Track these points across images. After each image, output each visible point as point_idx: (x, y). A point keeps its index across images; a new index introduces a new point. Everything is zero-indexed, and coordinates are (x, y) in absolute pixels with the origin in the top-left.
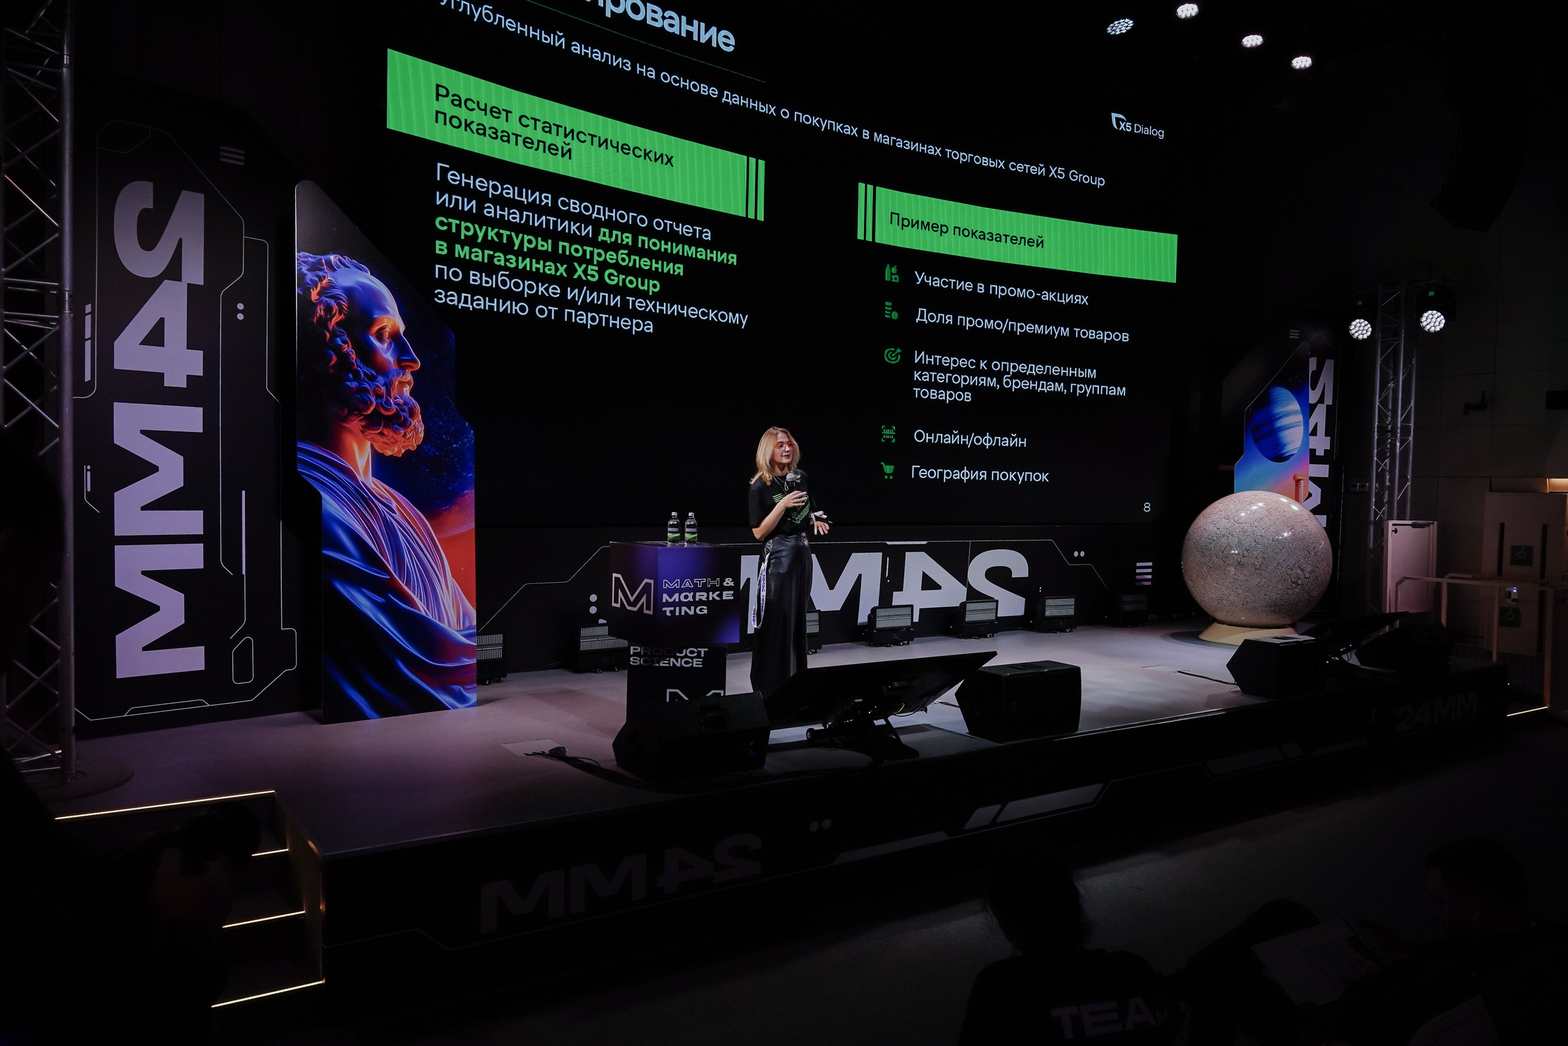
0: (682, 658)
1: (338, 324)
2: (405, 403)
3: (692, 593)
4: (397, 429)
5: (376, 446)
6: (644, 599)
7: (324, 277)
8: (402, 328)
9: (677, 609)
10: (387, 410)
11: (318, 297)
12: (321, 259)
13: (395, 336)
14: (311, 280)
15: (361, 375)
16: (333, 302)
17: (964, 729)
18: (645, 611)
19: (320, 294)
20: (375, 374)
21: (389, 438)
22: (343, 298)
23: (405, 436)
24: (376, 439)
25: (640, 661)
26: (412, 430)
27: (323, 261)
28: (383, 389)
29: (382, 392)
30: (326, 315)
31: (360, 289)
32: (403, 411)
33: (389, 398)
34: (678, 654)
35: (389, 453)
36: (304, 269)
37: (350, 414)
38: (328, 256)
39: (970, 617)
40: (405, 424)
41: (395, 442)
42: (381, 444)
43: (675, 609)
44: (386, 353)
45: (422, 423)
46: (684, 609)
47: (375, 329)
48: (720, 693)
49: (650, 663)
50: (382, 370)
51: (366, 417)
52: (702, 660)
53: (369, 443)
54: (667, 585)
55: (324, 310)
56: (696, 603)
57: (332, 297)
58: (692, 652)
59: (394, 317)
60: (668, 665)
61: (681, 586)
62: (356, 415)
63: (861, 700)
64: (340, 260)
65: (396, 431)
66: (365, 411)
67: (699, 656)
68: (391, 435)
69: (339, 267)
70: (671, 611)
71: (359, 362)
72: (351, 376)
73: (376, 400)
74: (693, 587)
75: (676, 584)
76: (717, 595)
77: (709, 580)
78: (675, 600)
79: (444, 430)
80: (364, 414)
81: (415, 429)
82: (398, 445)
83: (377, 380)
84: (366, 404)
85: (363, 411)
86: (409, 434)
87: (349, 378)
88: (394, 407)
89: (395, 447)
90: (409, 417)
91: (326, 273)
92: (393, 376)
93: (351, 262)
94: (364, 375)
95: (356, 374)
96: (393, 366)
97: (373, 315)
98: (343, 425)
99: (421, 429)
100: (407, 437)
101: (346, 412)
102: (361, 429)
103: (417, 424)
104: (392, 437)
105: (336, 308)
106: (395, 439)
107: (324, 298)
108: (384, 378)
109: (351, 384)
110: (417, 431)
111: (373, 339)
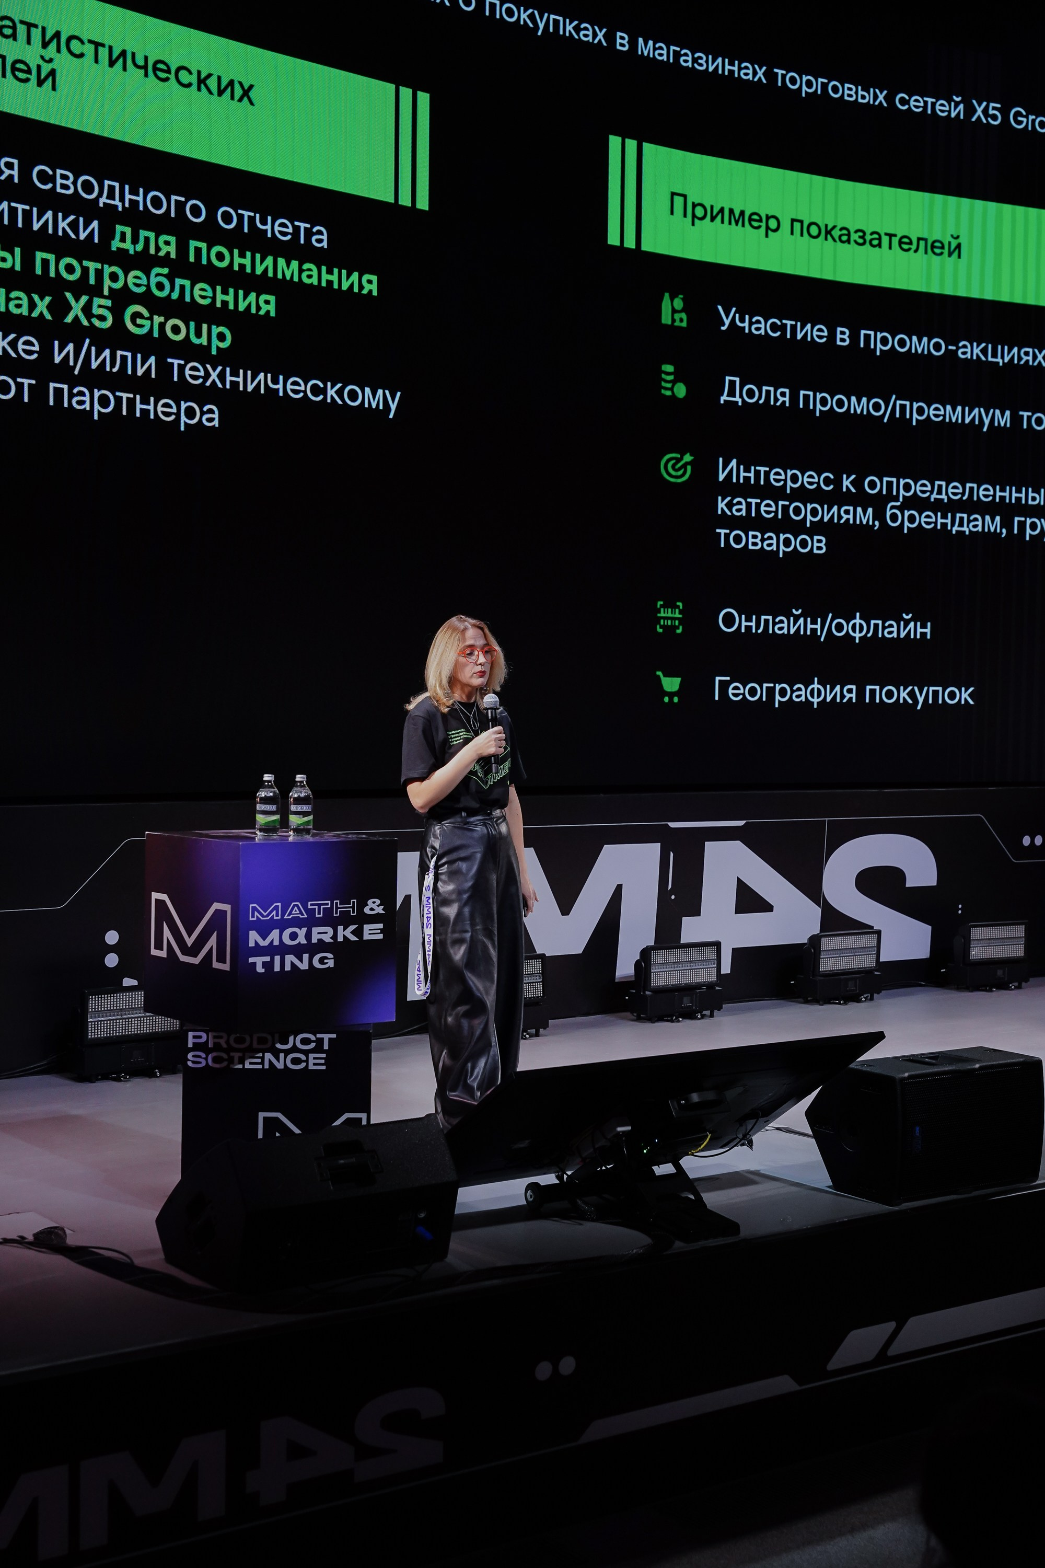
0: (287, 1052)
3: (304, 930)
6: (213, 941)
9: (277, 959)
17: (823, 1179)
18: (216, 965)
25: (206, 1059)
34: (278, 1046)
39: (827, 964)
43: (272, 960)
46: (290, 958)
48: (361, 1119)
49: (225, 1064)
52: (324, 1055)
54: (256, 913)
56: (313, 948)
58: (305, 1041)
60: (260, 1067)
61: (283, 915)
63: (629, 1128)
67: (319, 1048)
70: (264, 964)
74: (306, 916)
75: (274, 912)
76: (353, 932)
77: (337, 903)
78: (272, 941)
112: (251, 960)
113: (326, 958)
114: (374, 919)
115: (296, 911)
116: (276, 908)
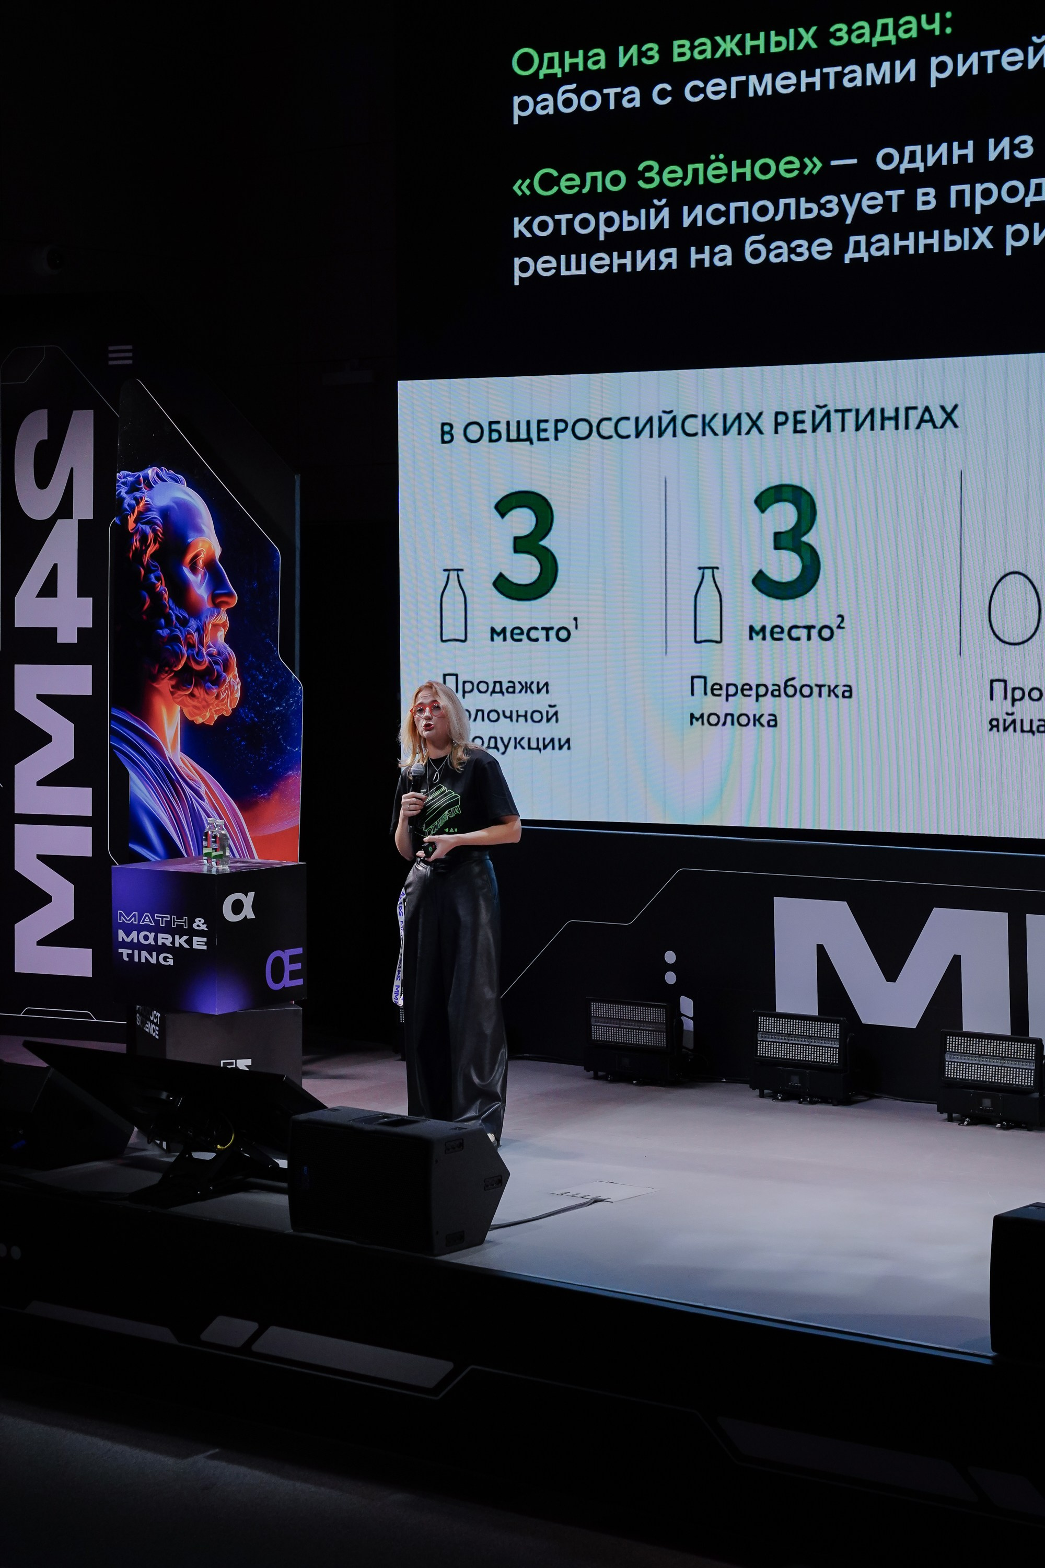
1: (152, 556)
2: (219, 653)
3: (153, 934)
4: (209, 688)
5: (185, 711)
7: (141, 498)
8: (218, 551)
9: (136, 952)
10: (199, 663)
11: (135, 525)
12: (139, 476)
13: (210, 565)
14: (129, 505)
15: (172, 619)
16: (147, 529)
19: (136, 521)
20: (187, 616)
21: (200, 700)
22: (159, 522)
23: (218, 697)
24: (187, 703)
26: (227, 688)
27: (141, 478)
28: (196, 635)
29: (194, 640)
30: (141, 546)
31: (176, 507)
32: (217, 663)
33: (201, 647)
35: (199, 720)
36: (123, 494)
37: (161, 671)
38: (146, 471)
40: (218, 681)
41: (208, 705)
42: (191, 708)
43: (133, 953)
44: (199, 587)
45: (238, 679)
46: (144, 954)
47: (189, 557)
50: (195, 612)
51: (177, 674)
53: (178, 708)
54: (122, 917)
55: (139, 540)
57: (146, 523)
59: (209, 537)
61: (139, 922)
62: (166, 672)
64: (157, 474)
65: (208, 691)
66: (176, 666)
68: (202, 696)
69: (156, 483)
70: (128, 955)
71: (171, 603)
72: (163, 621)
73: (187, 651)
74: (154, 924)
75: (133, 919)
76: (185, 941)
77: (174, 917)
78: (133, 939)
79: (265, 687)
80: (175, 669)
81: (230, 686)
82: (211, 709)
83: (190, 624)
84: (177, 656)
85: (174, 665)
86: (223, 695)
87: (161, 624)
88: (207, 658)
89: (207, 712)
90: (224, 672)
91: (144, 493)
92: (207, 617)
93: (168, 474)
94: (176, 620)
95: (168, 618)
96: (207, 604)
97: (188, 539)
98: (153, 686)
99: (237, 687)
100: (221, 699)
101: (157, 668)
102: (171, 690)
103: (232, 679)
104: (204, 699)
105: (151, 536)
106: (207, 702)
107: (140, 525)
108: (197, 621)
109: (163, 632)
110: (232, 689)
111: (187, 571)
112: (120, 950)
113: (168, 958)
114: (200, 933)
115: (147, 920)
116: (135, 915)
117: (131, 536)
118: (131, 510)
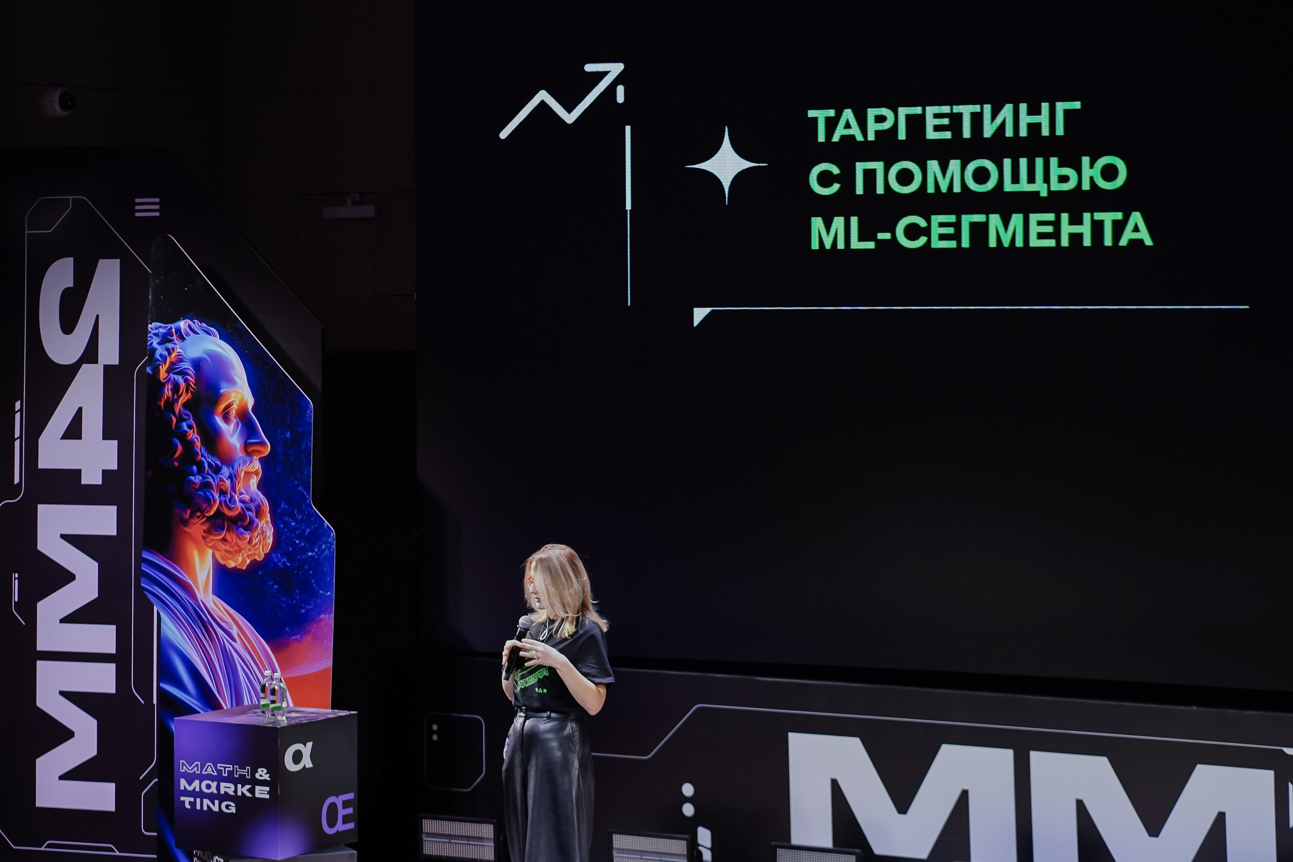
1: (185, 405)
3: (215, 783)
4: (242, 533)
5: (217, 554)
7: (173, 349)
8: (250, 402)
9: (198, 800)
10: (230, 509)
11: (167, 375)
12: (171, 328)
13: (243, 416)
14: (161, 355)
15: (205, 466)
16: (180, 379)
19: (168, 371)
20: (219, 463)
21: (233, 544)
22: (191, 372)
23: (250, 542)
24: (219, 548)
27: (174, 330)
28: (228, 482)
29: (226, 486)
30: (173, 396)
31: (208, 359)
32: (249, 509)
33: (233, 494)
35: (231, 564)
36: (155, 345)
37: (191, 516)
38: (178, 323)
40: (250, 527)
41: (240, 550)
42: (223, 552)
43: (195, 801)
44: (232, 436)
45: (270, 525)
46: (206, 802)
47: (221, 407)
50: (229, 461)
51: (209, 519)
53: (210, 552)
55: (171, 390)
56: (220, 798)
57: (179, 373)
59: (242, 389)
61: (201, 771)
62: (198, 517)
64: (190, 327)
65: (240, 536)
66: (207, 512)
68: (234, 541)
69: (188, 335)
70: (190, 803)
71: (203, 450)
72: (195, 468)
73: (219, 497)
74: (216, 774)
75: (196, 768)
76: (248, 790)
77: (236, 768)
78: (195, 788)
79: (297, 533)
80: (207, 515)
81: (262, 532)
82: (243, 554)
83: (222, 472)
84: (209, 502)
85: (206, 511)
86: (255, 540)
87: (193, 470)
88: (239, 505)
89: (239, 556)
90: (256, 517)
91: (176, 344)
92: (240, 465)
93: (200, 326)
94: (208, 467)
95: (200, 465)
96: (239, 453)
97: (219, 389)
98: (185, 531)
99: (270, 532)
100: (253, 544)
101: (189, 512)
102: (203, 534)
103: (265, 525)
104: (236, 544)
105: (184, 385)
106: (239, 547)
107: (172, 375)
108: (229, 469)
109: (195, 479)
110: (264, 534)
111: (219, 420)
112: (182, 798)
113: (230, 806)
114: (263, 783)
115: (209, 769)
116: (197, 765)
117: (163, 385)
118: (163, 360)
